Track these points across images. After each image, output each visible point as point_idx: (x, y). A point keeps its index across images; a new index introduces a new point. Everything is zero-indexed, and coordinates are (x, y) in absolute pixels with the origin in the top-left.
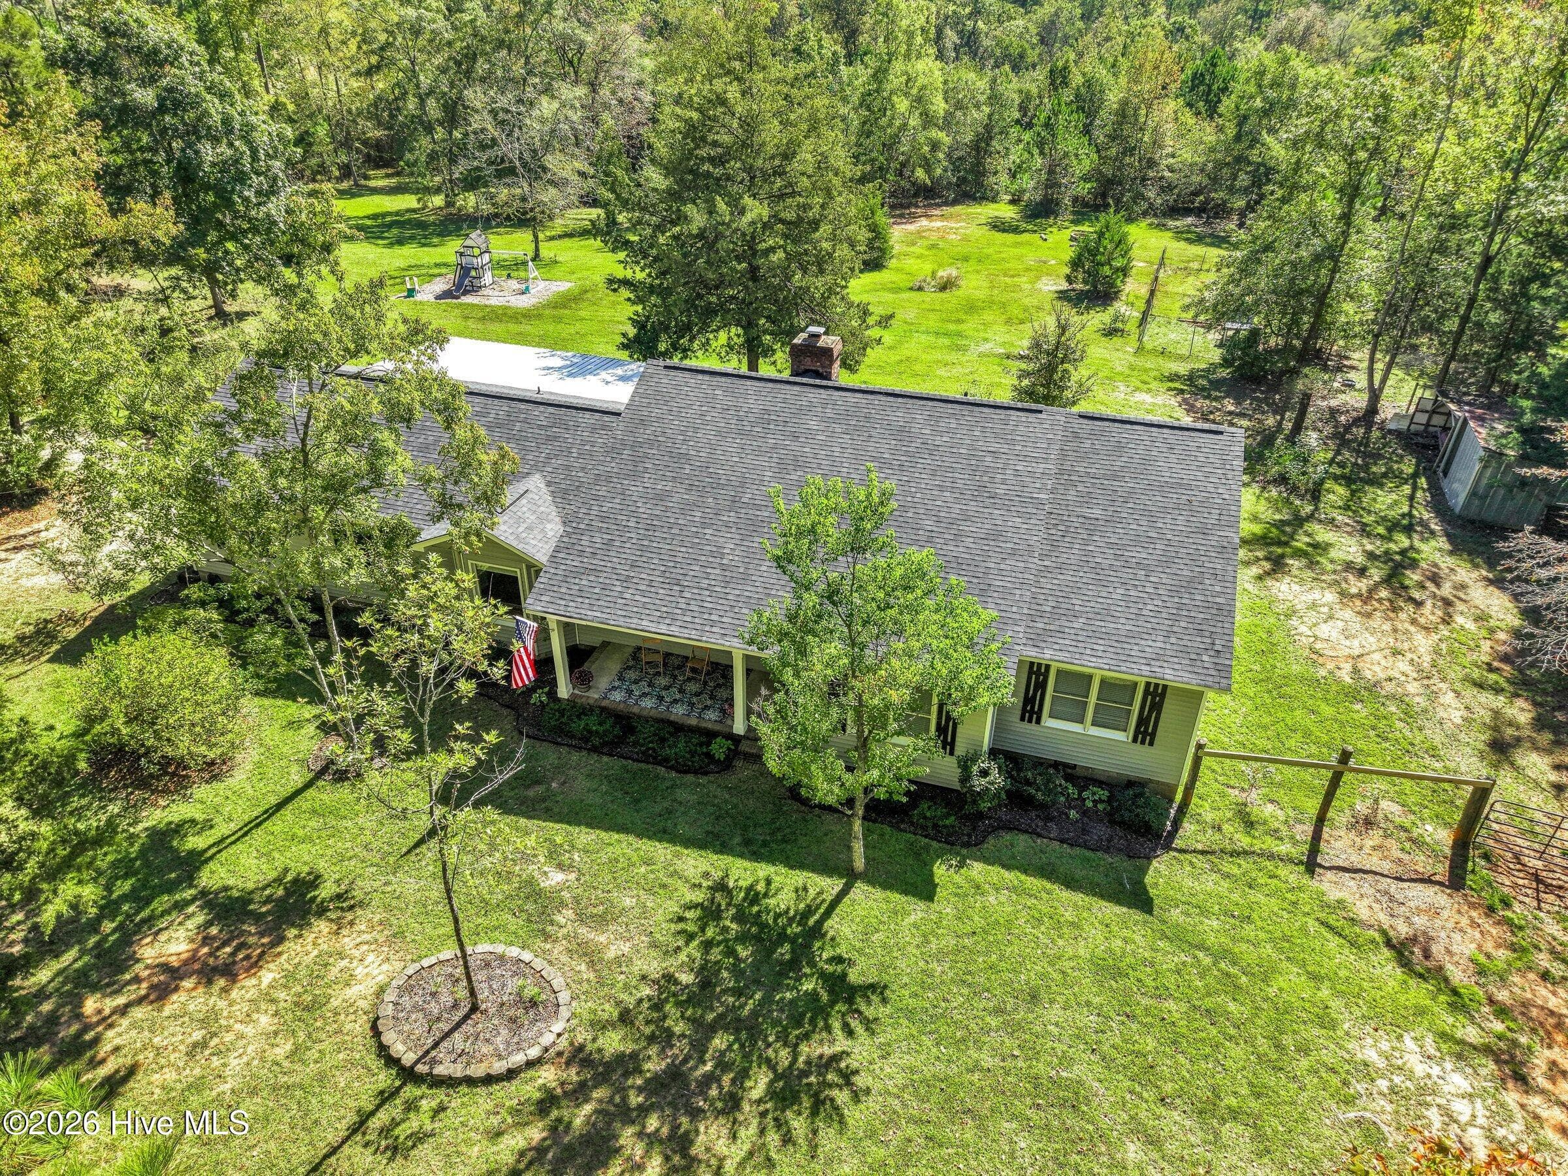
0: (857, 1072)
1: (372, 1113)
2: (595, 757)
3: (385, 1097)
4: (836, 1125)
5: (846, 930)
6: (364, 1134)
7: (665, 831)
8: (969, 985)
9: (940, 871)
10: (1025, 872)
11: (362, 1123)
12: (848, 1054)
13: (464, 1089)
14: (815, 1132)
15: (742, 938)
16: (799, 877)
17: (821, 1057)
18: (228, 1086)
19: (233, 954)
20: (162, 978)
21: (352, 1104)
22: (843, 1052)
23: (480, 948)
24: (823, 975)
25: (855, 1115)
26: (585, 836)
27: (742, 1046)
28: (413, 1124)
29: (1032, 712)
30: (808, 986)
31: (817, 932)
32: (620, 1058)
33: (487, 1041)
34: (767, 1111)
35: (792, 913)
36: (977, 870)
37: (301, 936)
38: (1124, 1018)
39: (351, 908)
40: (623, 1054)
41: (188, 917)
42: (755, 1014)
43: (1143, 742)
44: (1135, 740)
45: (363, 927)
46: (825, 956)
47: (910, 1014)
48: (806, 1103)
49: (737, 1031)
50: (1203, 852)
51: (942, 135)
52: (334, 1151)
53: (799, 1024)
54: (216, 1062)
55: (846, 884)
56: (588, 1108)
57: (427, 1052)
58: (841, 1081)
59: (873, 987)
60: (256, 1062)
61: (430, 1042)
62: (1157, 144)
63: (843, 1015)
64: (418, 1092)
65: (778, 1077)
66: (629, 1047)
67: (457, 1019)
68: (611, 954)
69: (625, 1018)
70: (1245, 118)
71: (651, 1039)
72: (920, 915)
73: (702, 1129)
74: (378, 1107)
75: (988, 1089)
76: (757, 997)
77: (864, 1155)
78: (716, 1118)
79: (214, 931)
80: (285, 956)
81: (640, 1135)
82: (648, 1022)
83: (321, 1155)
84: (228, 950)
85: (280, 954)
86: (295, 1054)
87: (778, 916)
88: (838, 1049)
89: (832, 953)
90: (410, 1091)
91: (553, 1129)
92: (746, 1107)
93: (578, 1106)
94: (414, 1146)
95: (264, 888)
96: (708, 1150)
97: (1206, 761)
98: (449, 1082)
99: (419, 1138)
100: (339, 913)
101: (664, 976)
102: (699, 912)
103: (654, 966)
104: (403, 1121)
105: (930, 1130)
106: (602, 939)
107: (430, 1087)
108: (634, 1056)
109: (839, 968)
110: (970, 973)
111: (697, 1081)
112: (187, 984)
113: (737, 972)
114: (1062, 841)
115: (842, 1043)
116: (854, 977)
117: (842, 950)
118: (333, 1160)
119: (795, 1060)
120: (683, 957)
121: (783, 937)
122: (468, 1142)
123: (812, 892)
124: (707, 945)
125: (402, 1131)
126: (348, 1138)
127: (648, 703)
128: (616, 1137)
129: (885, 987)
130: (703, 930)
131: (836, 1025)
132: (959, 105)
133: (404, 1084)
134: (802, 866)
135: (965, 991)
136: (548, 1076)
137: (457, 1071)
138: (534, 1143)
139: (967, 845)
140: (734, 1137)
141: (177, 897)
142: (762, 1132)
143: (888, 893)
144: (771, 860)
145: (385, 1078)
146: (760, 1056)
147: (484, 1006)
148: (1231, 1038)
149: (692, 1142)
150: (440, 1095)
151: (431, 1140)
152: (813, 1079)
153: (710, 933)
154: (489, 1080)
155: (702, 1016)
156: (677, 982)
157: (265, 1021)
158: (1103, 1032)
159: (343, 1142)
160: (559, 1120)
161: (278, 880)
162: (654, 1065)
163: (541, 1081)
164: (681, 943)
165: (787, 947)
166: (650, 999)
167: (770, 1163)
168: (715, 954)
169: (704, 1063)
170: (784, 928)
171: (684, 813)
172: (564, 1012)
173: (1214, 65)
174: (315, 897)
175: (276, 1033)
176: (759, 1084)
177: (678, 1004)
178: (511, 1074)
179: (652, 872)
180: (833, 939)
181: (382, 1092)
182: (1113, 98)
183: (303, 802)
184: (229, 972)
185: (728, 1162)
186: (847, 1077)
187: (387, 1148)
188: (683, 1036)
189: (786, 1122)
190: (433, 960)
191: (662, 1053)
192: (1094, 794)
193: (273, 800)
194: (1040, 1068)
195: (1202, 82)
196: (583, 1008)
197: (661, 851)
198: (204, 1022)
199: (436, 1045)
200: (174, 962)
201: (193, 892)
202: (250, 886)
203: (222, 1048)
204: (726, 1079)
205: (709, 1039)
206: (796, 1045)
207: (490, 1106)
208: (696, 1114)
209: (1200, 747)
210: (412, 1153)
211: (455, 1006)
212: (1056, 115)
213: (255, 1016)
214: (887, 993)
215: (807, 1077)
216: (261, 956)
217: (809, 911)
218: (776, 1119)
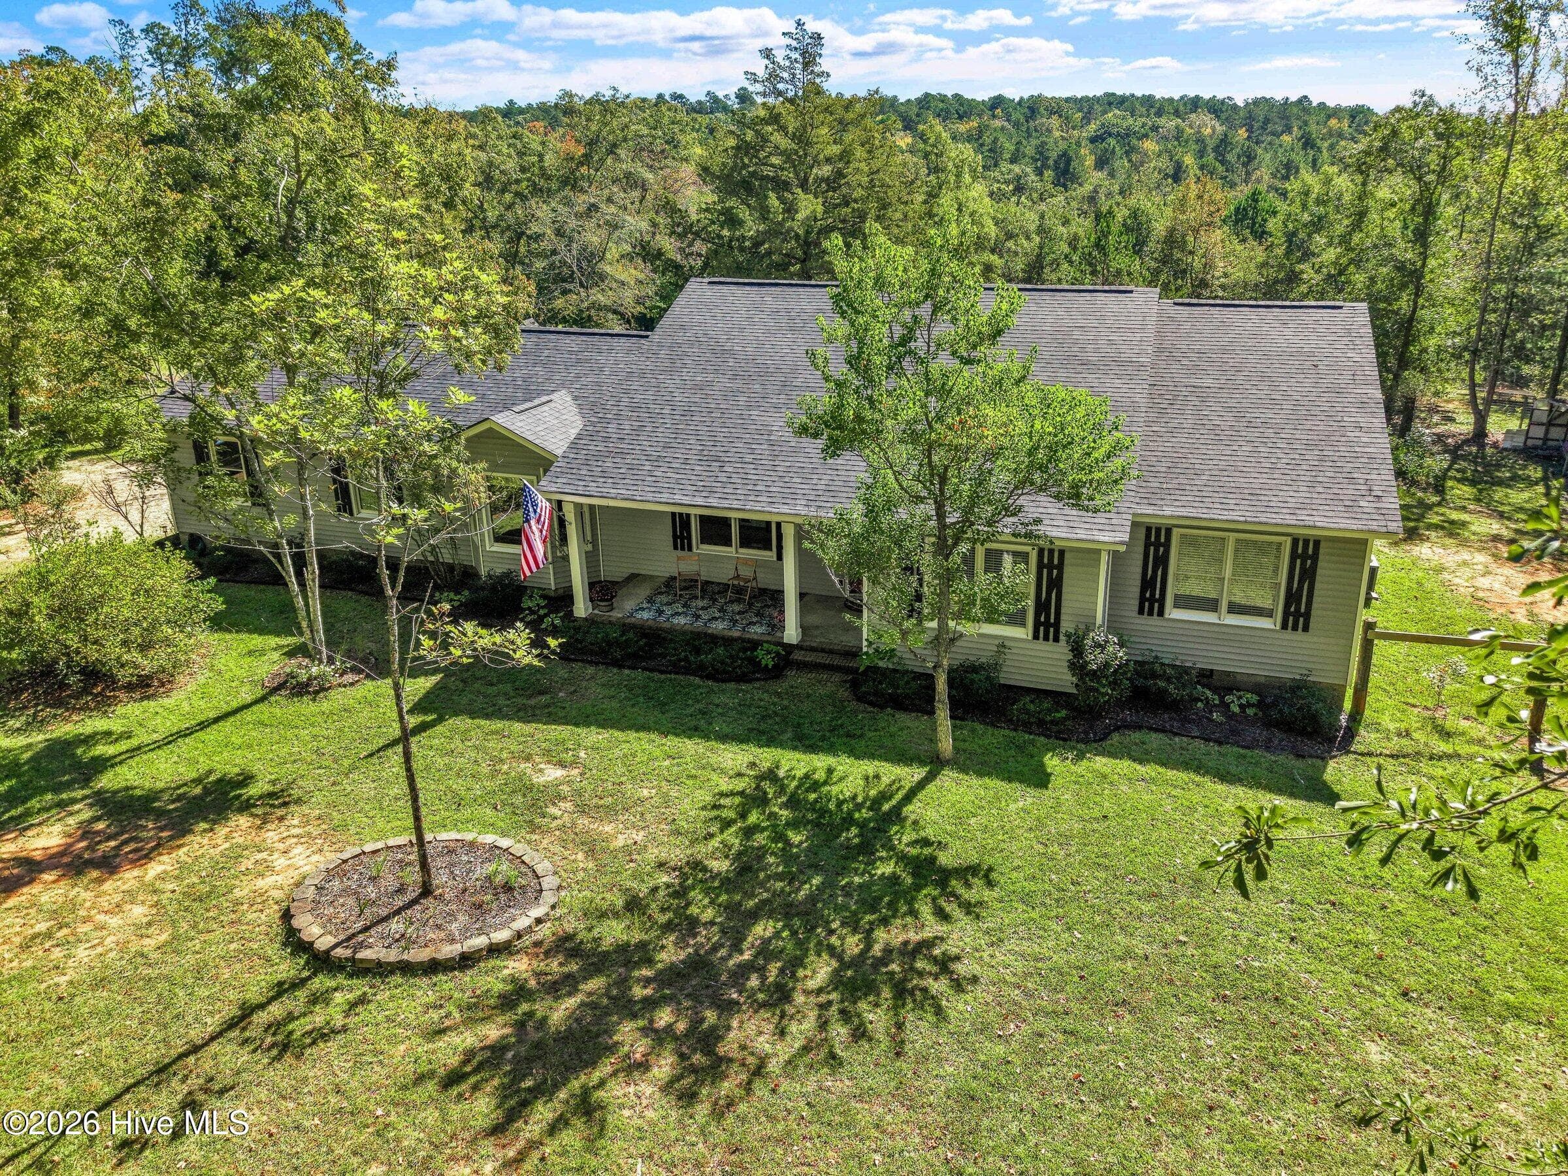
0: (958, 958)
1: (262, 1006)
2: (615, 670)
3: (281, 989)
4: (931, 1018)
5: (931, 814)
6: (244, 1029)
7: (696, 729)
8: (1106, 868)
9: (1052, 762)
10: (1163, 765)
11: (243, 1018)
12: (942, 939)
13: (397, 979)
14: (900, 1026)
15: (794, 824)
16: (869, 767)
17: (906, 943)
18: (67, 978)
19: (117, 848)
20: (15, 871)
21: (232, 995)
22: (936, 938)
23: (444, 836)
24: (902, 858)
25: (959, 1007)
26: (594, 736)
27: (794, 933)
28: (318, 1018)
29: (1152, 600)
30: (885, 869)
31: (896, 815)
32: (622, 949)
33: (439, 927)
34: (830, 1003)
35: (860, 799)
36: (1101, 763)
37: (212, 830)
38: (1328, 906)
39: (285, 804)
40: (628, 944)
41: (71, 814)
42: (812, 899)
43: (1295, 628)
44: (1284, 626)
45: (295, 822)
46: (906, 839)
47: (1027, 899)
48: (886, 993)
49: (787, 916)
50: (1392, 756)
51: (994, 259)
52: (195, 1049)
53: (873, 909)
54: (57, 953)
55: (930, 772)
56: (572, 1002)
57: (354, 935)
58: (935, 969)
59: (973, 870)
60: (112, 955)
61: (359, 926)
62: (1208, 266)
63: (934, 899)
64: (333, 984)
65: (844, 965)
66: (637, 936)
67: (401, 904)
68: (620, 841)
69: (634, 905)
70: (1294, 234)
71: (668, 927)
72: (1030, 800)
73: (735, 1024)
74: (270, 1001)
75: (1148, 979)
76: (814, 882)
77: (975, 1052)
78: (756, 1012)
79: (101, 826)
80: (185, 849)
81: (646, 1031)
82: (663, 910)
83: (174, 1053)
84: (113, 843)
85: (179, 847)
86: (173, 946)
87: (840, 803)
88: (927, 934)
89: (914, 836)
90: (321, 982)
91: (520, 1025)
92: (799, 999)
93: (557, 998)
94: (314, 1043)
95: (178, 788)
96: (743, 1047)
97: (1380, 646)
98: (379, 970)
99: (322, 1035)
100: (268, 809)
101: (688, 863)
102: (737, 800)
103: (677, 854)
104: (304, 1015)
105: (1068, 1023)
106: (608, 828)
107: (351, 976)
108: (643, 945)
109: (927, 851)
110: (1106, 855)
111: (729, 971)
112: (48, 877)
113: (787, 856)
114: (1207, 740)
115: (932, 928)
116: (945, 859)
117: (929, 832)
118: (191, 1059)
119: (869, 947)
120: (715, 843)
121: (849, 821)
122: (392, 1040)
123: (885, 780)
124: (749, 832)
125: (299, 1027)
126: (220, 1034)
127: (681, 621)
128: (609, 1033)
129: (990, 869)
130: (743, 816)
131: (925, 910)
132: (1010, 236)
133: (315, 974)
134: (872, 756)
135: (1102, 875)
136: (519, 966)
137: (392, 956)
138: (488, 1042)
139: (1086, 741)
140: (782, 1033)
141: (64, 796)
142: (823, 1025)
143: (987, 780)
144: (831, 750)
145: (287, 968)
146: (820, 943)
147: (438, 892)
148: (1485, 930)
149: (720, 1038)
150: (361, 986)
151: (339, 1037)
152: (894, 967)
153: (753, 818)
154: (433, 967)
155: (740, 904)
156: (705, 869)
157: (138, 912)
158: (1303, 921)
159: (213, 1039)
160: (530, 1014)
161: (197, 781)
162: (670, 954)
163: (506, 972)
164: (714, 829)
165: (854, 831)
166: (668, 886)
167: (833, 1061)
168: (760, 839)
169: (741, 952)
170: (850, 813)
171: (721, 714)
172: (549, 898)
173: (1256, 201)
174: (240, 795)
175: (149, 924)
176: (820, 971)
177: (707, 892)
178: (466, 961)
179: (678, 765)
180: (915, 822)
181: (280, 984)
182: (1160, 228)
183: (248, 716)
184: (109, 865)
185: (774, 1061)
186: (944, 965)
187: (273, 1045)
188: (712, 923)
189: (859, 1016)
190: (380, 845)
191: (681, 943)
192: (1240, 698)
193: (212, 715)
194: (1218, 957)
195: (1245, 216)
196: (576, 897)
197: (691, 747)
198: (54, 914)
199: (366, 929)
200: (38, 855)
201: (86, 792)
202: (160, 785)
203: (71, 939)
204: (773, 969)
205: (748, 927)
206: (870, 931)
207: (431, 997)
208: (728, 1008)
209: (1369, 626)
210: (308, 1051)
211: (401, 890)
212: (1106, 237)
213: (127, 907)
214: (994, 875)
215: (886, 965)
216: (153, 849)
217: (884, 796)
218: (842, 1012)
